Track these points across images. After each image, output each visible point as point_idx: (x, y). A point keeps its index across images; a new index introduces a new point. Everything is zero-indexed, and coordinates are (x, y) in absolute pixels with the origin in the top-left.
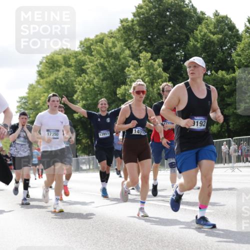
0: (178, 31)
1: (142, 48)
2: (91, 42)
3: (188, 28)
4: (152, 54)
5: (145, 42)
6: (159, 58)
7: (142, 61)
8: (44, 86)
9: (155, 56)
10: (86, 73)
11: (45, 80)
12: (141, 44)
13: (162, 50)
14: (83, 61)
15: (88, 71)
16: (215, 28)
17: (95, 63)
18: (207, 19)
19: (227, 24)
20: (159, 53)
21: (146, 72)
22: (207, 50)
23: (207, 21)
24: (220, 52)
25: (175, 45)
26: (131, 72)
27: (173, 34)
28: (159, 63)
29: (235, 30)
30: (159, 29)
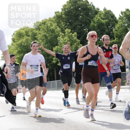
0: (85, 18)
1: (66, 27)
2: (40, 23)
3: (90, 17)
4: (71, 30)
5: (68, 24)
6: (75, 32)
7: (66, 33)
8: (16, 46)
9: (73, 31)
11: (16, 43)
12: (66, 25)
13: (76, 28)
14: (35, 33)
15: (38, 39)
16: (104, 16)
17: (42, 35)
18: (100, 12)
19: (110, 15)
20: (75, 30)
21: (68, 39)
22: (100, 28)
24: (106, 29)
25: (83, 25)
26: (61, 39)
27: (82, 20)
28: (75, 34)
29: (114, 18)
30: (75, 17)
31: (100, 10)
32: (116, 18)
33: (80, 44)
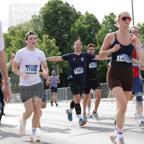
0: (65, 22)
1: (44, 32)
2: (15, 28)
3: (71, 21)
4: (49, 35)
5: (46, 29)
6: (53, 38)
7: (44, 40)
9: (51, 37)
10: (11, 46)
12: (44, 30)
13: (55, 34)
14: (9, 39)
15: (12, 45)
16: (86, 21)
17: (16, 41)
18: (82, 16)
19: (93, 19)
20: (53, 36)
21: (45, 46)
22: (81, 34)
23: (81, 17)
24: (88, 35)
25: (63, 30)
26: (37, 46)
27: (62, 25)
28: (53, 41)
29: (97, 22)
30: (54, 21)
31: (81, 14)
32: (99, 23)
33: (59, 51)
